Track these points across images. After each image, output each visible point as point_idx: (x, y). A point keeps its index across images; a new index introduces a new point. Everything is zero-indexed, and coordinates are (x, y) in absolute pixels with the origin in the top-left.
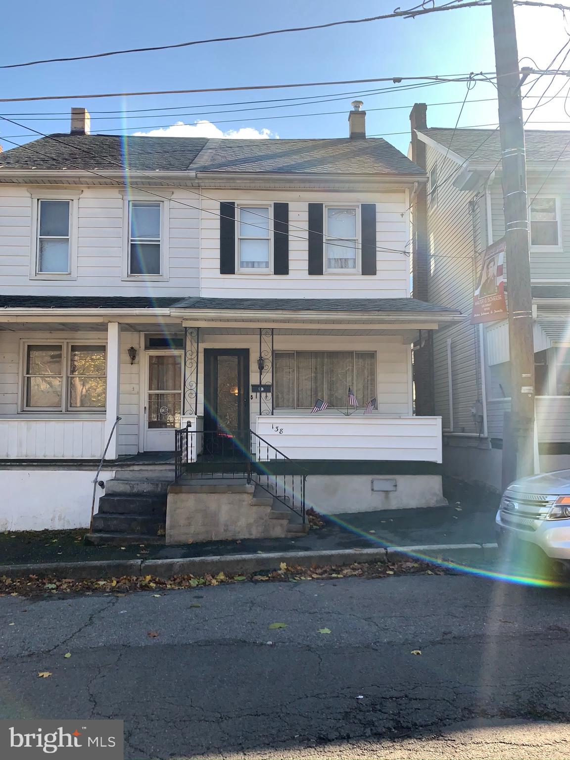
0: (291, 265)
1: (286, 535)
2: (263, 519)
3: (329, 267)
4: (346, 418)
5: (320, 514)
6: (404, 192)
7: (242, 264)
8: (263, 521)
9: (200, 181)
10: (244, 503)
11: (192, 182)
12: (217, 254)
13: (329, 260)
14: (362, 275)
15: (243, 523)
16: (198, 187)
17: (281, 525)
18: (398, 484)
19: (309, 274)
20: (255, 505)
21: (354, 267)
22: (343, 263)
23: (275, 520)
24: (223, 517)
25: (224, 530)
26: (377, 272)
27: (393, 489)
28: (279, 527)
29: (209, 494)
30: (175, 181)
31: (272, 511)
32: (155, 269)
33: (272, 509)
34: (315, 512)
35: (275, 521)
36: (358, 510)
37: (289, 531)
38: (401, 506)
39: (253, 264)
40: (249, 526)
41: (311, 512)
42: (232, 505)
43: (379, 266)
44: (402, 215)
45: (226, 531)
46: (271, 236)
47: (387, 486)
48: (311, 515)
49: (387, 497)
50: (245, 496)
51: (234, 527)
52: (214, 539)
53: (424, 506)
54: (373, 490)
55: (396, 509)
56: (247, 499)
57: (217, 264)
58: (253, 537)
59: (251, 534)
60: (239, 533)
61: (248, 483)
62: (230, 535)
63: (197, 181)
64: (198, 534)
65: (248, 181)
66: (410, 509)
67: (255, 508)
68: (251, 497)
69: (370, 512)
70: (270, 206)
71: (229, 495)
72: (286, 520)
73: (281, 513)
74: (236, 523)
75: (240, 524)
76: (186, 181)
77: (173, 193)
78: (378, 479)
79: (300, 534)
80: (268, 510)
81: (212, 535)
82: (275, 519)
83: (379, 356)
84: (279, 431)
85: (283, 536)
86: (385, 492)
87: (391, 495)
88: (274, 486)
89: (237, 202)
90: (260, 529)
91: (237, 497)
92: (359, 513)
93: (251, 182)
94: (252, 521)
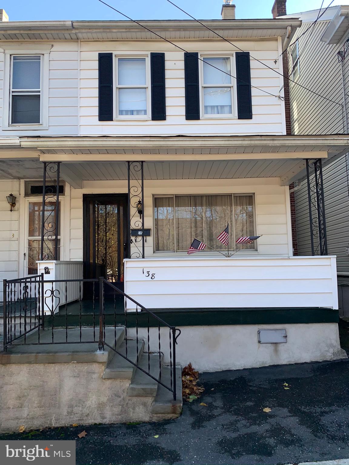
0: (169, 111)
1: (150, 417)
2: (120, 397)
3: (206, 113)
4: (227, 260)
5: (200, 372)
6: (277, 40)
7: (121, 112)
8: (119, 399)
9: (77, 31)
10: (95, 376)
11: (69, 32)
12: (96, 102)
13: (206, 107)
14: (238, 119)
15: (93, 402)
16: (77, 40)
17: (145, 404)
18: (288, 335)
19: (186, 120)
20: (109, 379)
21: (231, 112)
22: (219, 109)
23: (137, 398)
24: (66, 396)
25: (68, 412)
26: (253, 116)
27: (283, 340)
28: (141, 407)
29: (47, 365)
30: (53, 32)
31: (131, 386)
32: (35, 119)
33: (132, 383)
34: (194, 369)
35: (135, 399)
36: (243, 365)
37: (154, 412)
38: (293, 361)
39: (132, 112)
40: (101, 406)
41: (188, 371)
42: (78, 379)
43: (255, 110)
44: (276, 62)
45: (70, 413)
46: (149, 84)
47: (277, 337)
48: (188, 374)
49: (276, 351)
50: (95, 367)
51: (81, 409)
52: (54, 425)
53: (320, 359)
54: (259, 342)
55: (288, 363)
56: (99, 370)
57: (96, 111)
58: (107, 421)
59: (103, 418)
60: (87, 415)
61: (100, 349)
62: (75, 419)
63: (74, 31)
64: (33, 418)
65: (124, 30)
66: (303, 364)
67: (108, 382)
68: (103, 368)
69: (257, 368)
70: (147, 55)
71: (74, 365)
72: (150, 398)
73: (143, 389)
74: (84, 402)
75: (88, 403)
76: (63, 32)
77: (52, 46)
78: (265, 330)
79: (170, 416)
80: (127, 384)
81: (51, 420)
82: (136, 396)
83: (258, 199)
84: (151, 276)
85: (147, 419)
86: (274, 345)
87: (281, 347)
88: (146, 340)
89: (114, 53)
90: (117, 410)
91: (85, 368)
92: (244, 369)
93: (127, 30)
94: (104, 399)
